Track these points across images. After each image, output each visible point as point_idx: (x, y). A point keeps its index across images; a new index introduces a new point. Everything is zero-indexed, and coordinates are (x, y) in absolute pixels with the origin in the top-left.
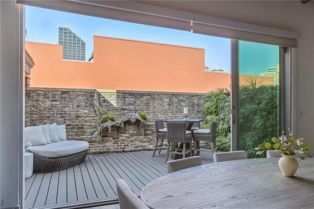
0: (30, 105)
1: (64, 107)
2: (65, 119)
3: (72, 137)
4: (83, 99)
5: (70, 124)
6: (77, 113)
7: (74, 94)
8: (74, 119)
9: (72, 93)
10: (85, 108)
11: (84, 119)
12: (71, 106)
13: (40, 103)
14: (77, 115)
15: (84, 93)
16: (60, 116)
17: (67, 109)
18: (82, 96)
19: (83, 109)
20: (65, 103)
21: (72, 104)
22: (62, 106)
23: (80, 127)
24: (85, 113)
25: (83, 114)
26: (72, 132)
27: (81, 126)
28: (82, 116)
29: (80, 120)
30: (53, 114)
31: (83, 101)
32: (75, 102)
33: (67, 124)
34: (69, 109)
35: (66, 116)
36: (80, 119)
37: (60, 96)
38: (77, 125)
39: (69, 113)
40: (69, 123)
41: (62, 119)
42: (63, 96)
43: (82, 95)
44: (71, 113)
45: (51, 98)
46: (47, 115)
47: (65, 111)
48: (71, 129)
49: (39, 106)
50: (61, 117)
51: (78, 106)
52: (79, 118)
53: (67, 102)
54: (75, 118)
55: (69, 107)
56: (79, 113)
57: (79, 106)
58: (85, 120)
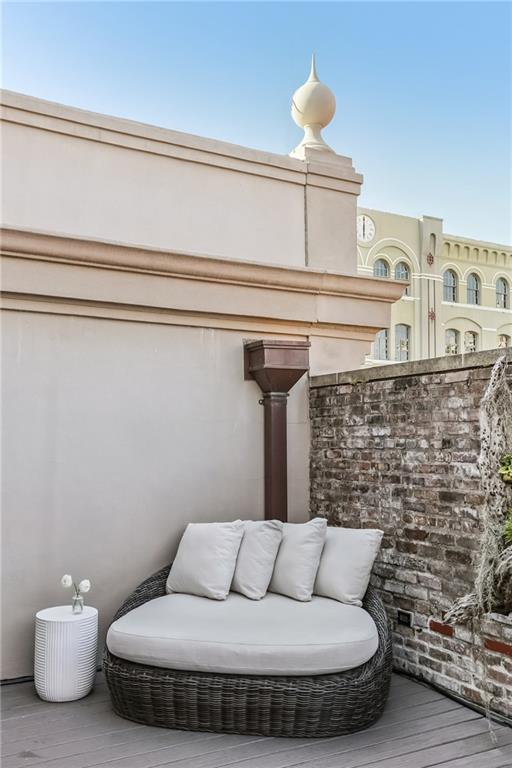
0: (325, 440)
1: (404, 448)
2: (405, 503)
3: (431, 596)
4: (464, 408)
5: (421, 528)
6: (446, 478)
7: (432, 386)
8: (435, 505)
9: (424, 379)
10: (474, 453)
11: (470, 511)
12: (424, 444)
13: (345, 432)
14: (445, 489)
15: (465, 375)
16: (391, 487)
17: (411, 459)
18: (461, 394)
19: (465, 460)
20: (404, 429)
21: (427, 432)
22: (398, 445)
23: (458, 554)
24: (475, 481)
25: (467, 484)
26: (431, 572)
27: (462, 550)
28: (462, 496)
29: (455, 515)
30: (376, 477)
31: (464, 416)
32: (435, 424)
33: (412, 526)
34: (417, 459)
35: (411, 492)
36: (457, 510)
37: (392, 398)
38: (446, 539)
39: (416, 476)
40: (419, 524)
41: (398, 505)
42: (399, 397)
43: (459, 387)
44: (425, 476)
45: (368, 411)
46: (361, 482)
47: (406, 469)
48: (427, 553)
49: (342, 445)
50: (397, 493)
51: (446, 443)
52: (452, 505)
53: (412, 427)
54: (439, 503)
55: (418, 448)
56: (451, 477)
57: (449, 442)
58: (473, 518)
